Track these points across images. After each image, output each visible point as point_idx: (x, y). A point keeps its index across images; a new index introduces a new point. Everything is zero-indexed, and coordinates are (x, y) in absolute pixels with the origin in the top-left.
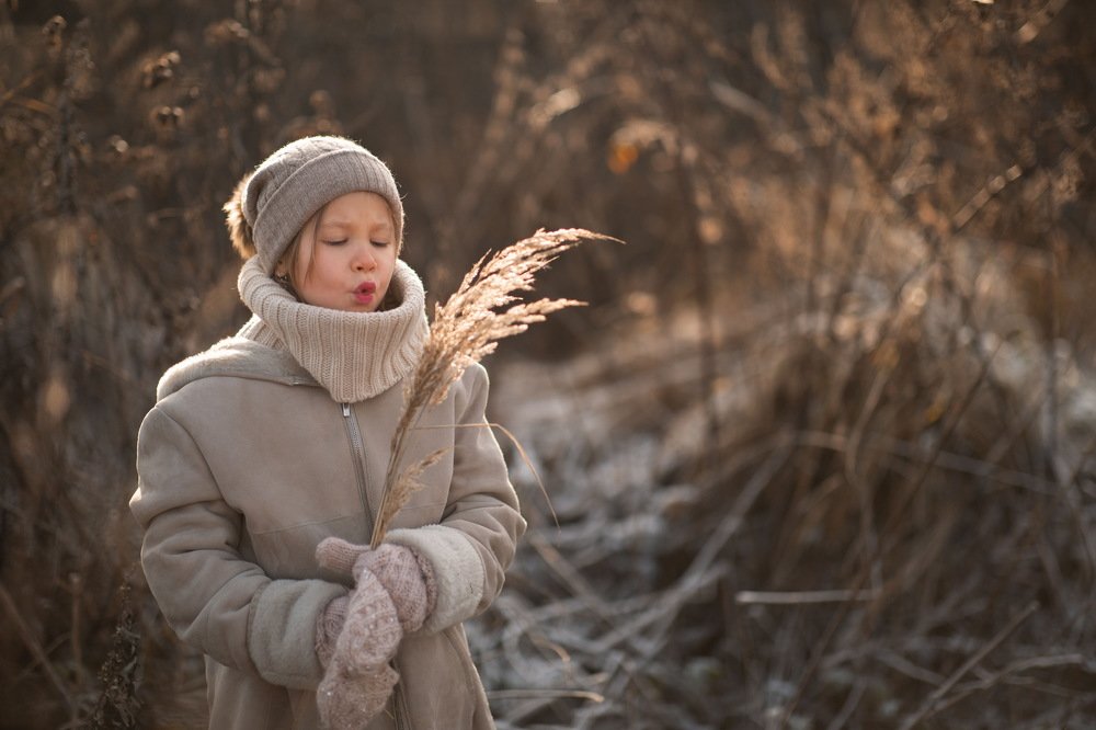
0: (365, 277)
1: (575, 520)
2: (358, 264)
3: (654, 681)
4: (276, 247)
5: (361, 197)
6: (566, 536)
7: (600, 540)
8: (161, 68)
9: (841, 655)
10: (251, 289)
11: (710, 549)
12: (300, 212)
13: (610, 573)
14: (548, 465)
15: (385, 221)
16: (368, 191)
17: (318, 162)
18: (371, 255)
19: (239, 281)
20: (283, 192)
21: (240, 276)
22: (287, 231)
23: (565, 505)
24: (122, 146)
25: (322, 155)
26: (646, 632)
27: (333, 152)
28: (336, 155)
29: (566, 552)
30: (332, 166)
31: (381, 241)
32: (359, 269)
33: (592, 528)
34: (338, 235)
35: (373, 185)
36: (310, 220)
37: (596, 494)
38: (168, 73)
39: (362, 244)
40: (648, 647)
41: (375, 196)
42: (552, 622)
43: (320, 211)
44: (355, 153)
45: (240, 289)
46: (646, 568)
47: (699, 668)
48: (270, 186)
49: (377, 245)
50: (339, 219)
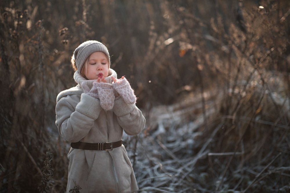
0: (100, 72)
1: (174, 141)
2: (98, 69)
3: (191, 178)
4: (80, 66)
5: (98, 53)
6: (171, 145)
7: (179, 145)
8: (63, 31)
9: (238, 171)
10: (76, 78)
11: (205, 146)
12: (84, 57)
13: (181, 153)
14: (167, 129)
15: (105, 58)
16: (100, 51)
17: (88, 46)
18: (102, 66)
19: (74, 77)
20: (81, 53)
21: (74, 76)
22: (82, 62)
23: (171, 138)
24: (57, 51)
25: (89, 44)
26: (189, 167)
27: (91, 43)
28: (92, 44)
29: (171, 149)
30: (91, 46)
31: (104, 63)
32: (99, 70)
33: (177, 143)
34: (93, 62)
35: (101, 50)
36: (87, 59)
37: (178, 136)
38: (64, 32)
39: (99, 64)
40: (190, 170)
41: (102, 53)
42: (166, 165)
43: (89, 57)
44: (97, 43)
45: (74, 79)
46: (190, 152)
47: (203, 175)
48: (78, 52)
49: (103, 64)
50: (93, 59)
